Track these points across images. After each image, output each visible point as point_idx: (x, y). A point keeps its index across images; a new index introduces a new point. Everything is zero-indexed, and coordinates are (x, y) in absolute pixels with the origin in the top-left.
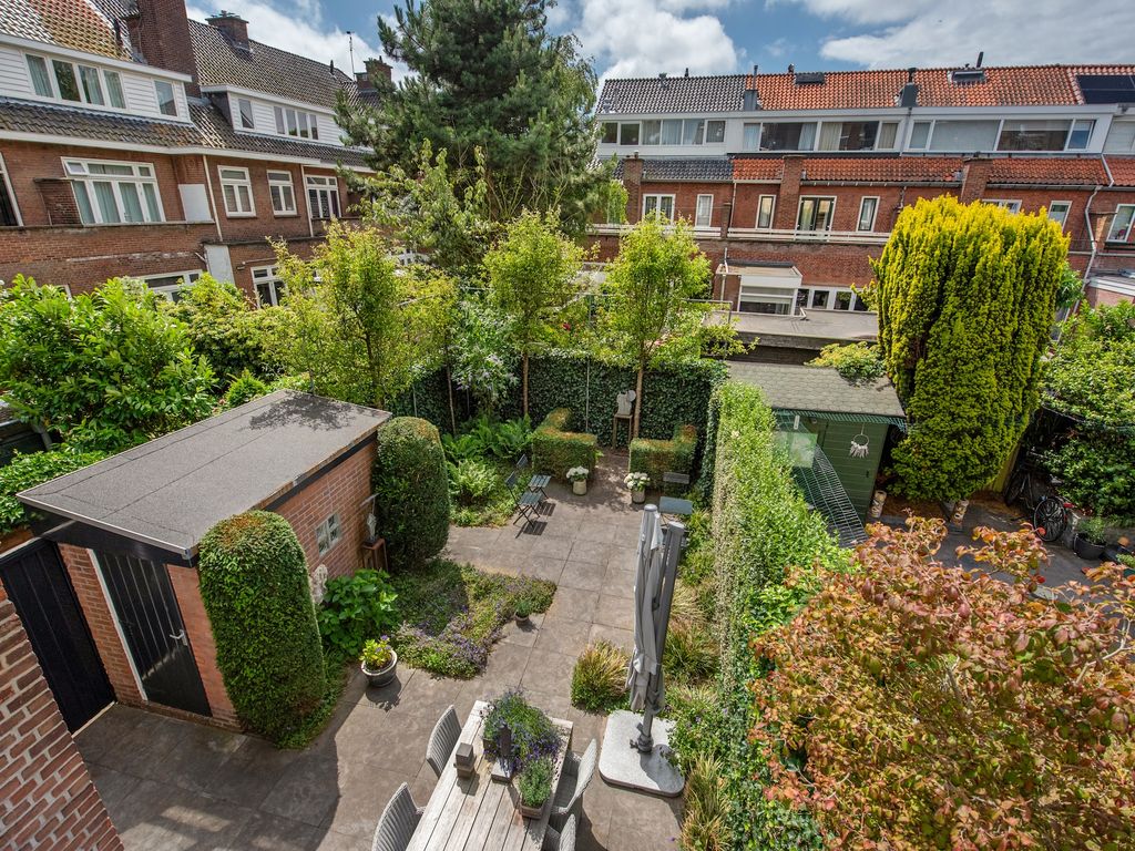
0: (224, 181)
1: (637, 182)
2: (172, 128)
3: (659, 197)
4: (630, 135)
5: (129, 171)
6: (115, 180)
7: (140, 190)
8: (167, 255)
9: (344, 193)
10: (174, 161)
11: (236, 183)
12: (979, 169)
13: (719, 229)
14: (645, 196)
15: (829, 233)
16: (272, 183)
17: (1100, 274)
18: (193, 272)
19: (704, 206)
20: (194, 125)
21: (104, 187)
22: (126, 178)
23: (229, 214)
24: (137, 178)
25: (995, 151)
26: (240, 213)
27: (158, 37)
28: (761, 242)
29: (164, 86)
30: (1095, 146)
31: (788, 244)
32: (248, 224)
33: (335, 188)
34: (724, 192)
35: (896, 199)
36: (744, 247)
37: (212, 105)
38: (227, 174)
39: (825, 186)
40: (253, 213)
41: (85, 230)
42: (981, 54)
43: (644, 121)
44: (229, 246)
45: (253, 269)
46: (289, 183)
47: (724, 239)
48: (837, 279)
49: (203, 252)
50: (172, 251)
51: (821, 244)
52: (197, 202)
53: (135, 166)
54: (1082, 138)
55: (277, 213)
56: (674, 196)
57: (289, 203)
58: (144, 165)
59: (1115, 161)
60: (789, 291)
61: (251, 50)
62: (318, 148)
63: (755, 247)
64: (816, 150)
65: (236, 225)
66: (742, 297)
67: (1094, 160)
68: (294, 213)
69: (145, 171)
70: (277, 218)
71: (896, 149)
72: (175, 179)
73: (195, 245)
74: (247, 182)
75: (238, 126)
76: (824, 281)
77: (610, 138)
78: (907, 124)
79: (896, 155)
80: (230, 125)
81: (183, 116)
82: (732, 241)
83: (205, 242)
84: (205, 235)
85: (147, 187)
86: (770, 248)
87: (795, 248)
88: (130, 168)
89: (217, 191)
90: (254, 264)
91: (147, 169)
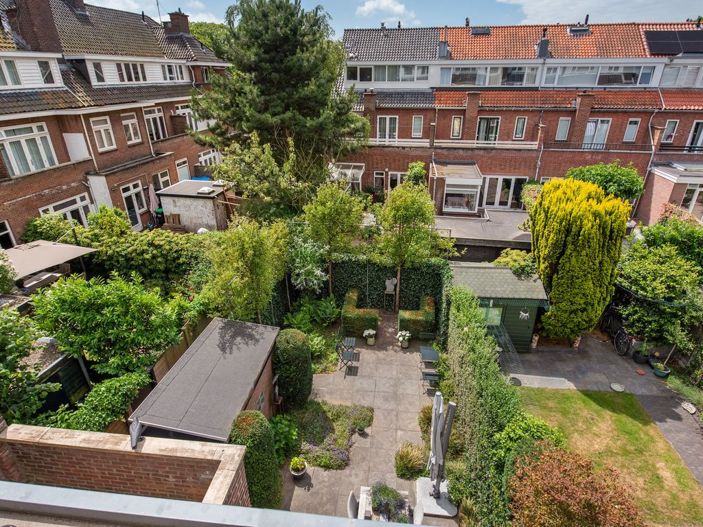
0: (95, 128)
1: (373, 109)
2: (54, 93)
3: (388, 117)
4: (366, 75)
5: (31, 130)
6: (22, 138)
7: (39, 142)
8: (64, 187)
9: (168, 117)
10: (59, 119)
11: (102, 128)
12: (587, 101)
13: (428, 140)
14: (378, 117)
15: (497, 142)
16: (124, 122)
17: (657, 165)
18: (82, 195)
19: (417, 123)
20: (67, 88)
21: (16, 144)
22: (29, 136)
23: (100, 150)
24: (36, 134)
25: (596, 86)
26: (107, 148)
27: (33, 25)
28: (455, 149)
29: (44, 65)
30: (654, 83)
31: (472, 149)
32: (112, 155)
33: (161, 114)
34: (430, 115)
35: (537, 118)
36: (445, 152)
37: (74, 68)
38: (96, 123)
39: (494, 111)
40: (114, 147)
41: (13, 182)
42: (588, 16)
43: (375, 66)
44: (106, 176)
45: (121, 188)
46: (135, 121)
47: (432, 146)
48: (502, 170)
49: (87, 180)
50: (68, 184)
51: (493, 149)
52: (78, 147)
53: (34, 126)
54: (647, 77)
55: (129, 143)
56: (397, 117)
57: (136, 134)
58: (39, 124)
59: (667, 92)
60: (475, 187)
61: (87, 13)
62: (147, 87)
63: (452, 152)
64: (487, 85)
65: (105, 157)
66: (447, 190)
67: (653, 92)
68: (140, 140)
69: (41, 129)
70: (130, 146)
71: (536, 85)
72: (60, 130)
73: (81, 177)
74: (109, 126)
75: (94, 82)
76: (495, 172)
77: (352, 74)
78: (543, 69)
79: (536, 89)
80: (89, 83)
81: (59, 82)
82: (436, 148)
83: (88, 173)
84: (86, 169)
85: (43, 139)
86: (461, 152)
87: (477, 152)
88: (31, 128)
89: (91, 136)
90: (121, 185)
91: (42, 126)
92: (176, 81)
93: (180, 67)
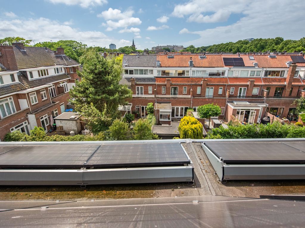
0: (30, 97)
1: (134, 84)
2: (15, 85)
3: (140, 87)
4: (131, 72)
5: (7, 100)
6: (4, 103)
7: (10, 104)
8: (19, 120)
9: (56, 87)
10: (17, 95)
11: (33, 96)
12: (205, 82)
13: (154, 95)
14: (136, 87)
15: (178, 95)
16: (41, 93)
17: (229, 102)
18: (25, 121)
19: (150, 89)
20: (20, 82)
21: (2, 106)
22: (6, 102)
23: (32, 104)
24: (9, 101)
25: (208, 76)
26: (35, 103)
28: (163, 98)
29: (12, 76)
30: (226, 75)
31: (169, 98)
32: (36, 105)
33: (54, 87)
34: (154, 86)
35: (190, 87)
36: (160, 99)
37: (22, 74)
38: (31, 95)
39: (176, 85)
40: (37, 102)
41: (1, 120)
43: (135, 70)
44: (35, 114)
45: (40, 118)
46: (45, 92)
47: (155, 97)
48: (180, 105)
49: (27, 116)
50: (20, 118)
51: (176, 98)
52: (24, 104)
53: (8, 98)
54: (223, 74)
55: (43, 100)
56: (143, 87)
57: (45, 96)
58: (10, 97)
59: (230, 78)
60: (170, 112)
61: (25, 50)
62: (49, 77)
63: (162, 99)
64: (173, 76)
65: (34, 107)
66: (160, 113)
67: (226, 78)
68: (47, 98)
69: (10, 99)
70: (43, 101)
71: (189, 76)
72: (17, 98)
73: (25, 115)
74: (36, 95)
75: (30, 79)
76: (177, 105)
77: (126, 72)
78: (191, 71)
79: (189, 77)
80: (28, 79)
81: (17, 81)
82: (157, 98)
83: (28, 114)
84: (27, 112)
85: (11, 102)
86: (165, 99)
87: (171, 99)
88: (7, 99)
89: (29, 100)
90: (40, 116)
91: (11, 98)
92: (60, 73)
93: (61, 68)
